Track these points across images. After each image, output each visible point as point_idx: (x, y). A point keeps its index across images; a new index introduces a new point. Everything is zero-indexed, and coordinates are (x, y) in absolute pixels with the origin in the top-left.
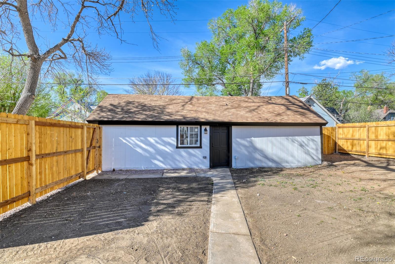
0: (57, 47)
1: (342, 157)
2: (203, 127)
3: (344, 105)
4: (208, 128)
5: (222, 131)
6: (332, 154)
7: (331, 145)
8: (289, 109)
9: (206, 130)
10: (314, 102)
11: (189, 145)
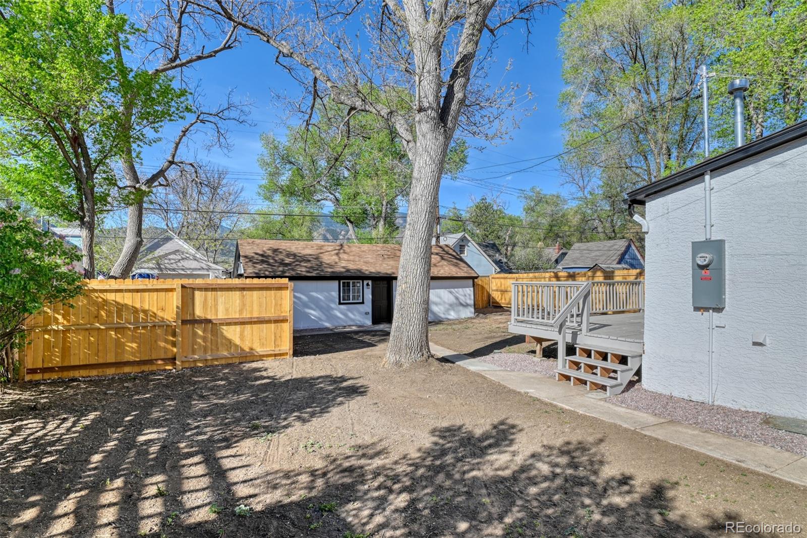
0: (161, 173)
1: (495, 310)
2: (365, 282)
3: (511, 237)
4: (370, 282)
5: (383, 285)
6: (486, 307)
7: (485, 298)
8: (442, 258)
9: (368, 285)
10: (469, 241)
11: (351, 301)
